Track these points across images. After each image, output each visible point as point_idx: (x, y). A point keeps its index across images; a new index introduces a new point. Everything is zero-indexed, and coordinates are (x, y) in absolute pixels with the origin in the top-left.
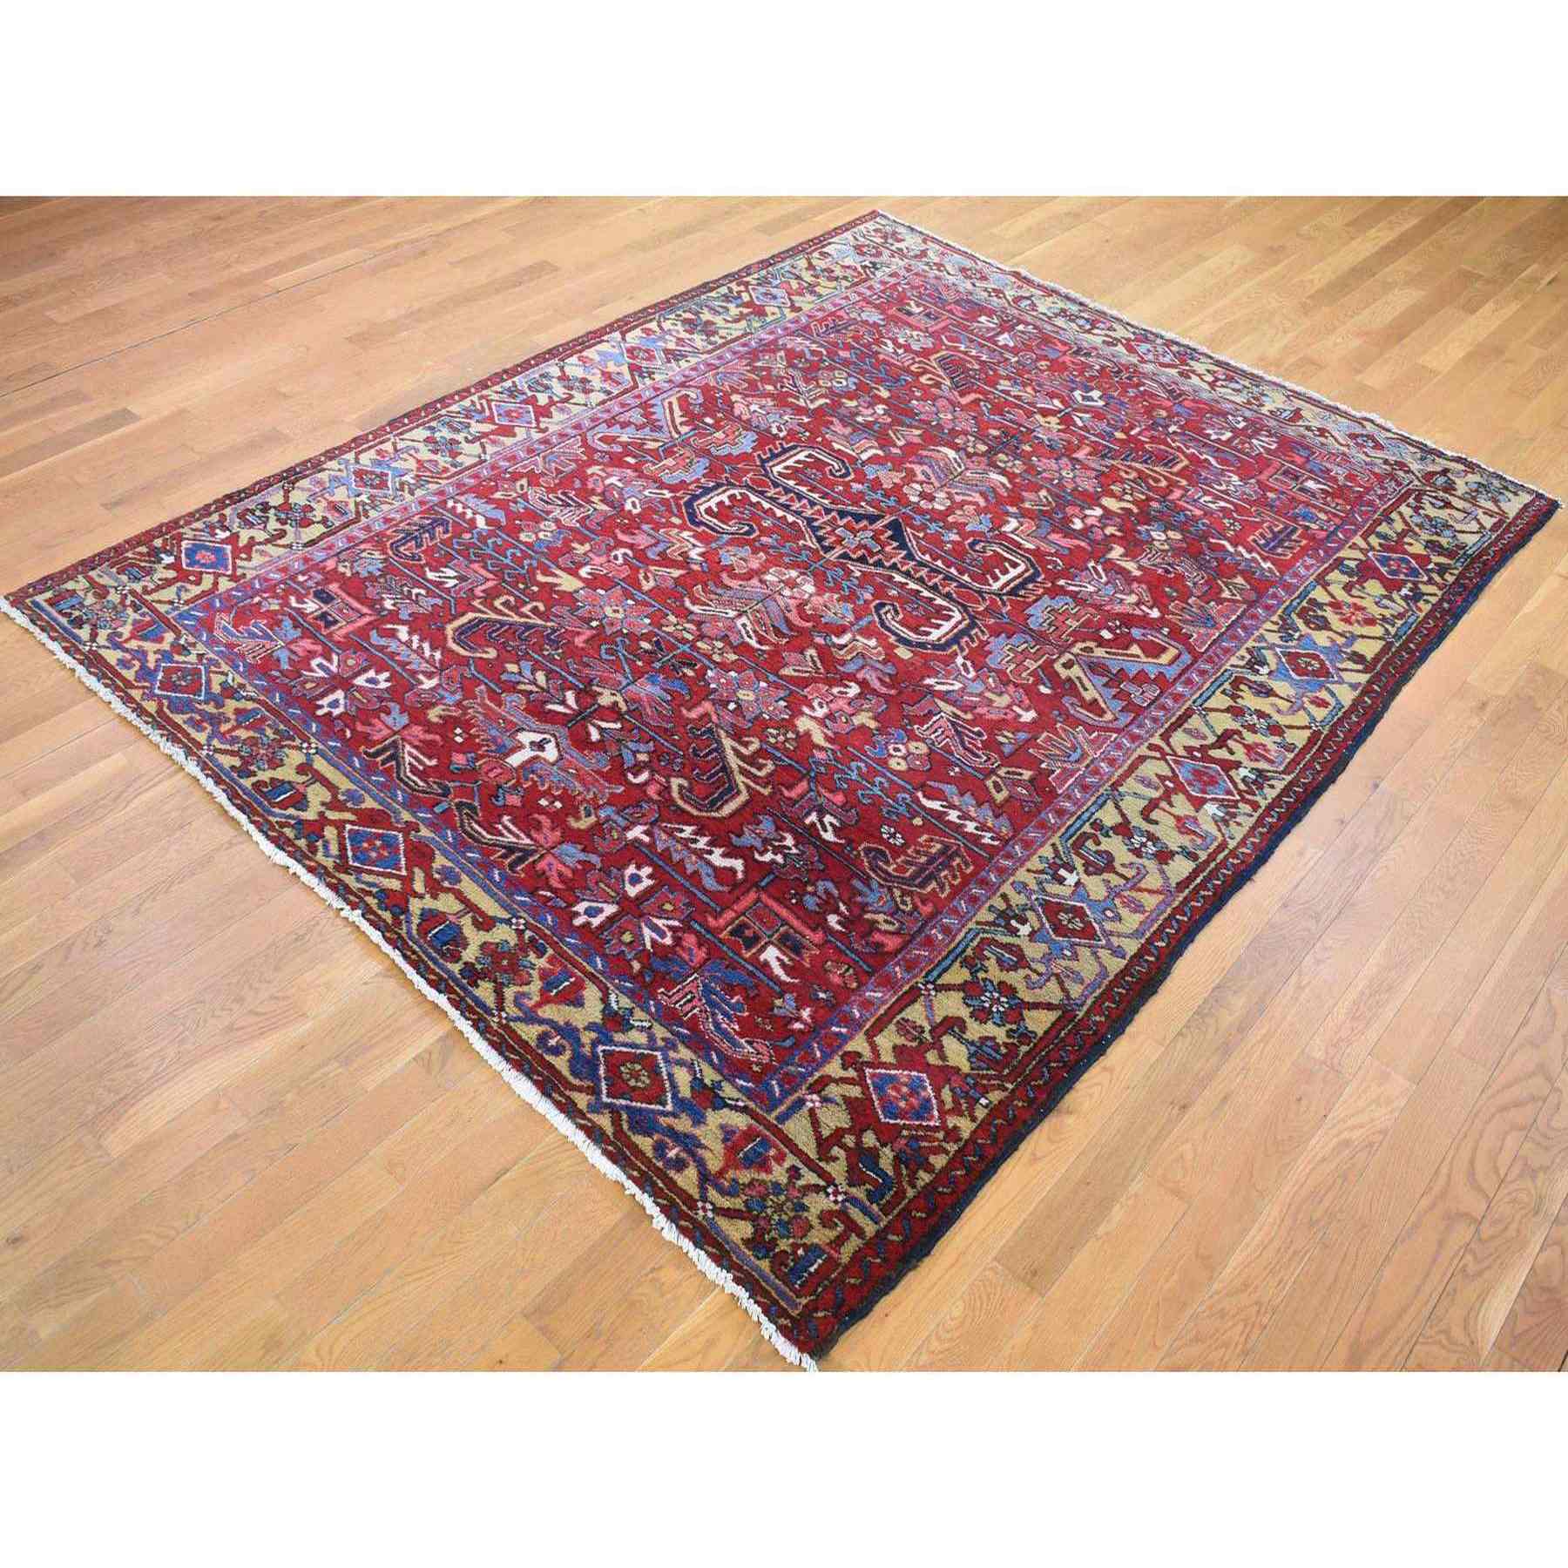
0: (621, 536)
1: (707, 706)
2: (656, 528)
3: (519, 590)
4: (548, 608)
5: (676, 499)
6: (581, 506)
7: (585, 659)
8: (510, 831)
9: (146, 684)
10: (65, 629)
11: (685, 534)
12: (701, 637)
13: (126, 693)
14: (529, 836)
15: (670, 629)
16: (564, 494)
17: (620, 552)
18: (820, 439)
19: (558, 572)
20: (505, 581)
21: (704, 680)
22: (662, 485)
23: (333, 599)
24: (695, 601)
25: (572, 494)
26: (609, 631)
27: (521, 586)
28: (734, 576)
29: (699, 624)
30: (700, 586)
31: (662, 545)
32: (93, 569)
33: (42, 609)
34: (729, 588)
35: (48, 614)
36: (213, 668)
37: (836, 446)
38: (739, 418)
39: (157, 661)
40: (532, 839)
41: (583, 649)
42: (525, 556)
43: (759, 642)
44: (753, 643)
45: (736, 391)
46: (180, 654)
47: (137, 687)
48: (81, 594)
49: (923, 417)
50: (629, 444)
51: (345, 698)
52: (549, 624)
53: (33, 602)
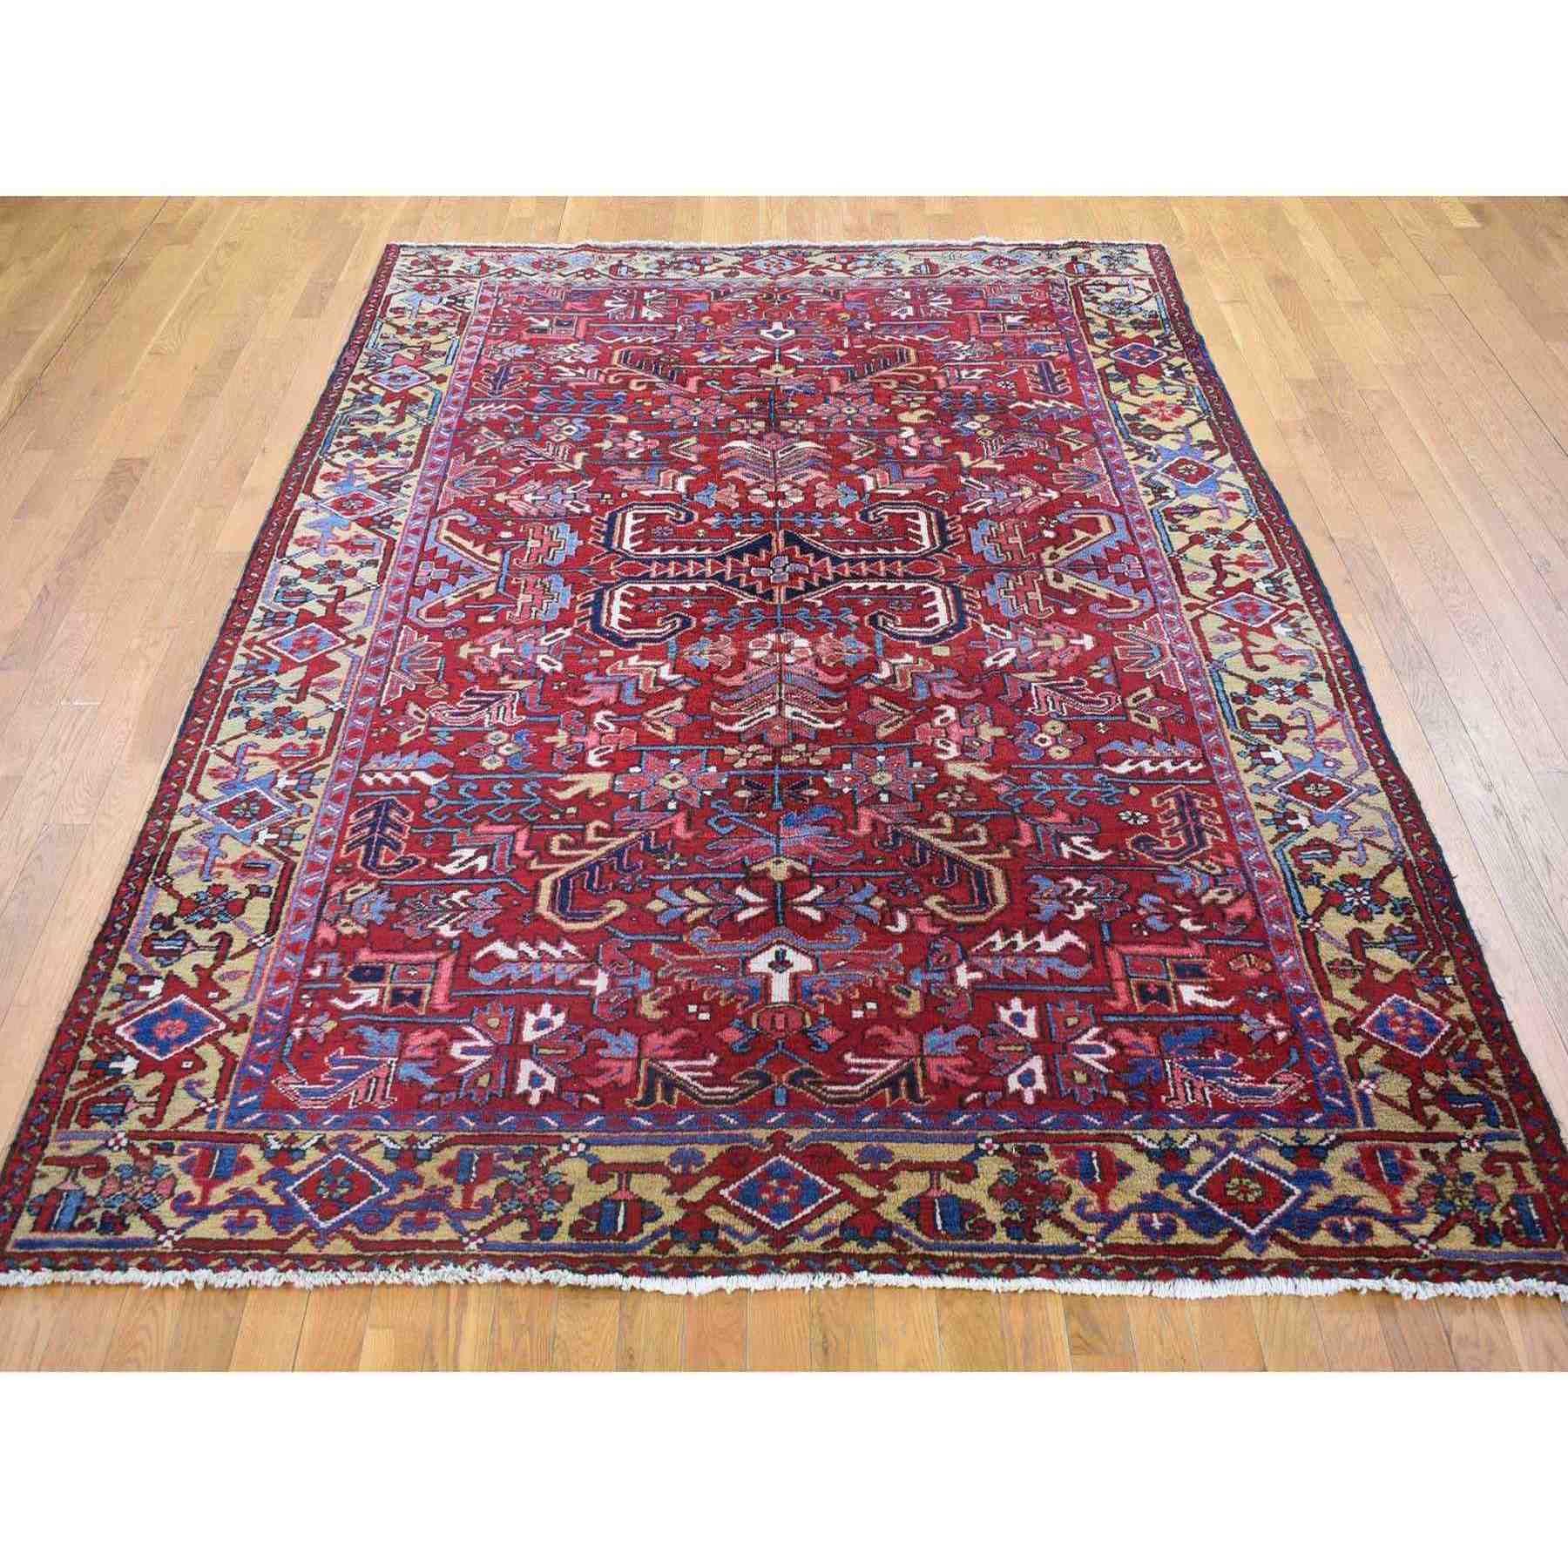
0: (581, 702)
1: (866, 816)
2: (600, 672)
3: (556, 822)
4: (611, 821)
5: (581, 630)
6: (501, 696)
7: (709, 847)
8: (867, 1066)
9: (301, 1227)
10: (108, 1244)
11: (633, 660)
12: (777, 752)
13: (289, 1257)
14: (889, 1057)
15: (742, 763)
16: (469, 694)
17: (599, 717)
18: (624, 495)
19: (569, 778)
20: (532, 823)
21: (833, 790)
22: (550, 627)
23: (383, 970)
24: (730, 721)
25: (477, 689)
26: (695, 802)
27: (556, 817)
28: (729, 673)
29: (759, 739)
30: (714, 704)
31: (627, 685)
32: (45, 1145)
33: (42, 1244)
34: (736, 688)
35: (61, 1243)
36: (354, 1147)
37: (648, 493)
38: (527, 515)
39: (276, 1190)
40: (894, 1057)
41: (695, 838)
42: (518, 784)
43: (828, 721)
44: (822, 725)
45: (493, 491)
46: (293, 1161)
47: (296, 1239)
48: (69, 1186)
49: (679, 423)
50: (464, 602)
51: (538, 1063)
52: (633, 835)
53: (19, 1244)
